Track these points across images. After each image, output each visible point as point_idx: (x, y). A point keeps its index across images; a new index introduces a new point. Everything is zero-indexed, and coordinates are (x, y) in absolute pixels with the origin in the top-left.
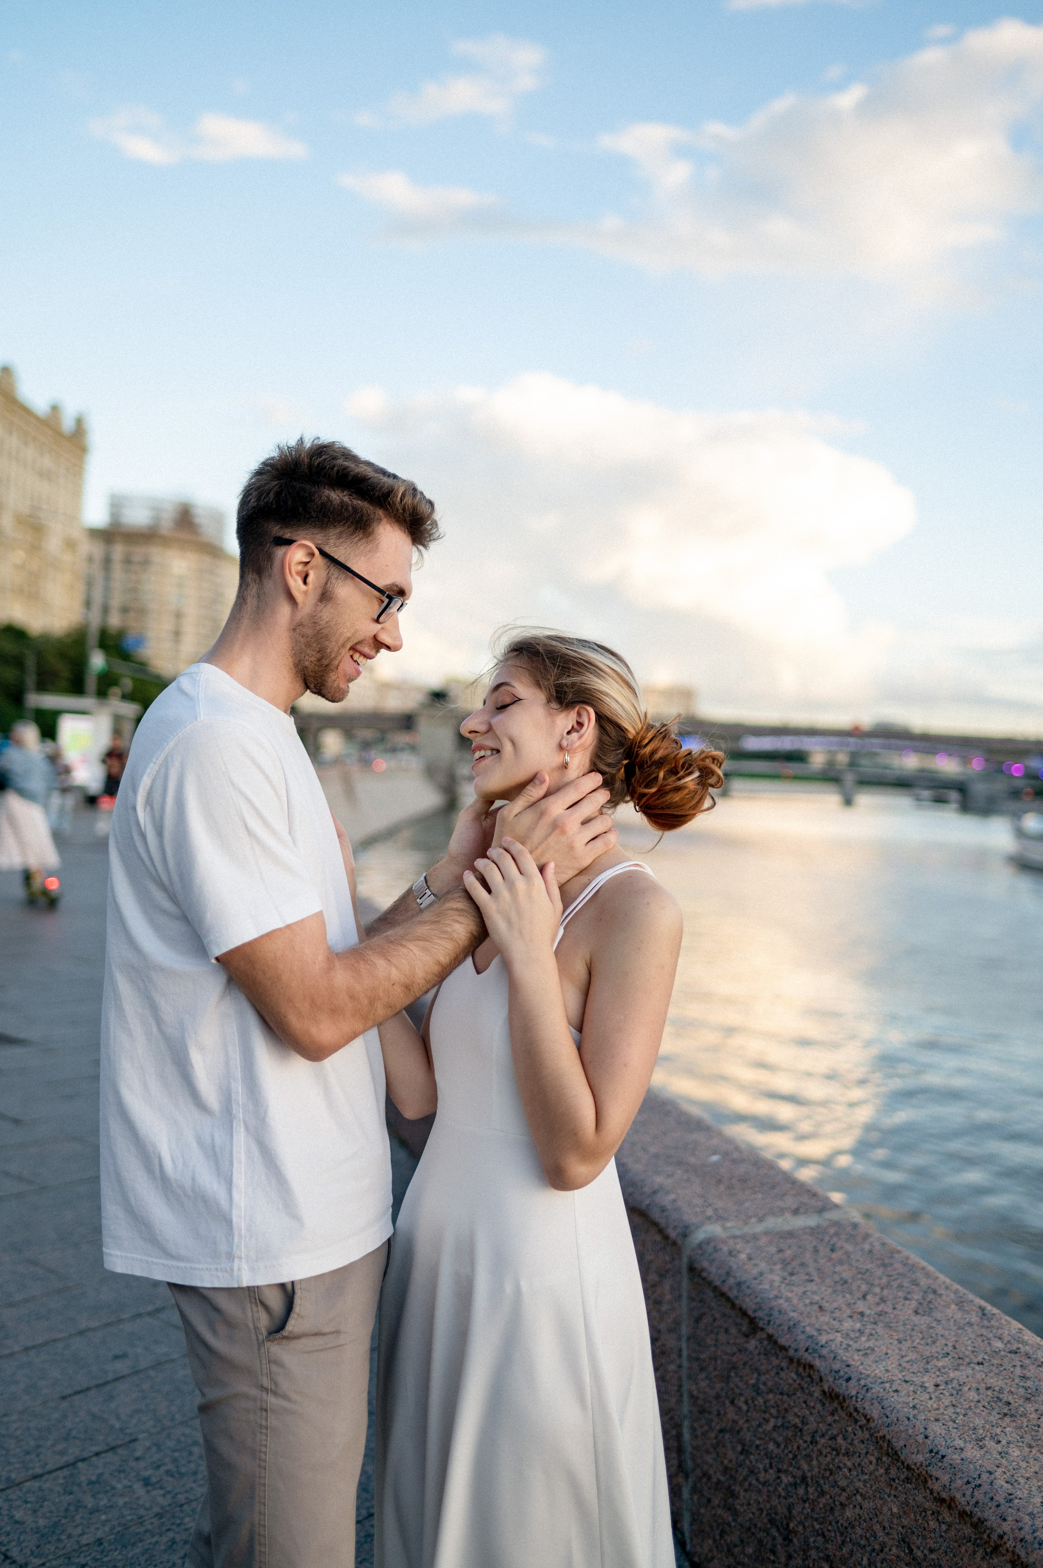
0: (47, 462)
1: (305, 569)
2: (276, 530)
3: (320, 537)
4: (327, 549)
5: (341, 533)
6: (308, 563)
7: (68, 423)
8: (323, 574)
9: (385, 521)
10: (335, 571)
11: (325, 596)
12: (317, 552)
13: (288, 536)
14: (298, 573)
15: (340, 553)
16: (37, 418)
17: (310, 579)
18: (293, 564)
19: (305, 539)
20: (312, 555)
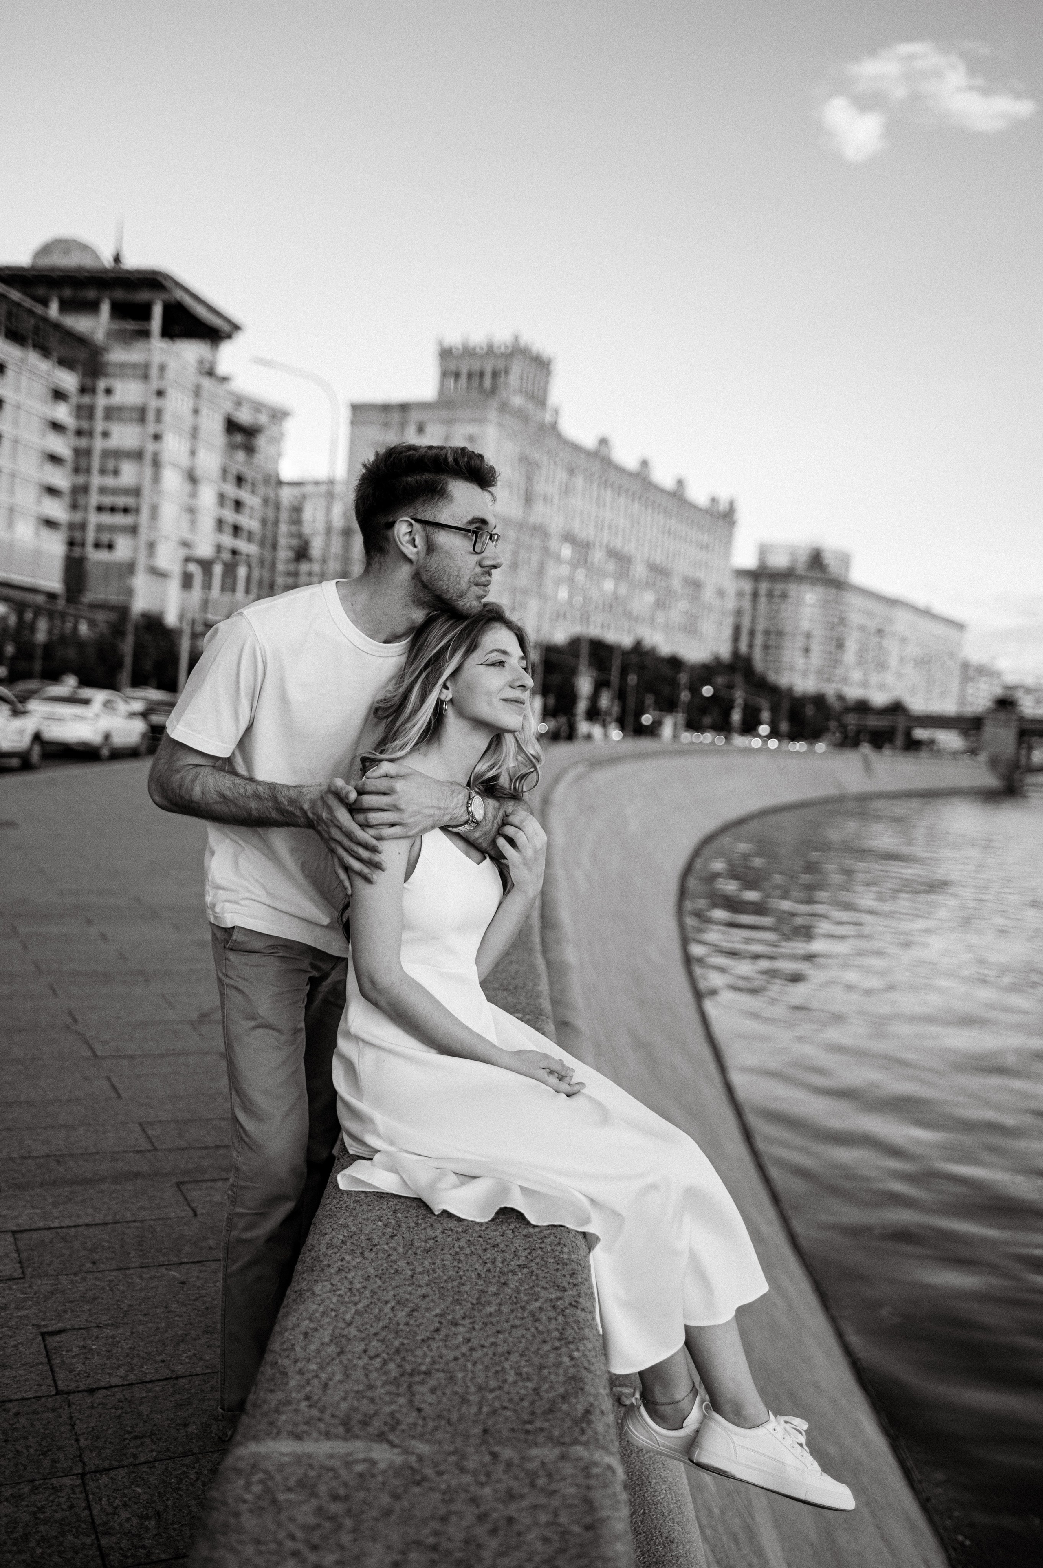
0: (705, 538)
1: (412, 537)
2: (383, 519)
3: (411, 511)
4: (419, 517)
5: (424, 501)
6: (411, 532)
7: (723, 506)
8: (422, 533)
9: (449, 479)
10: (430, 529)
11: (430, 548)
12: (413, 522)
13: (391, 519)
14: (408, 542)
15: (428, 516)
16: (701, 510)
17: (417, 542)
18: (401, 537)
19: (402, 516)
20: (411, 525)
